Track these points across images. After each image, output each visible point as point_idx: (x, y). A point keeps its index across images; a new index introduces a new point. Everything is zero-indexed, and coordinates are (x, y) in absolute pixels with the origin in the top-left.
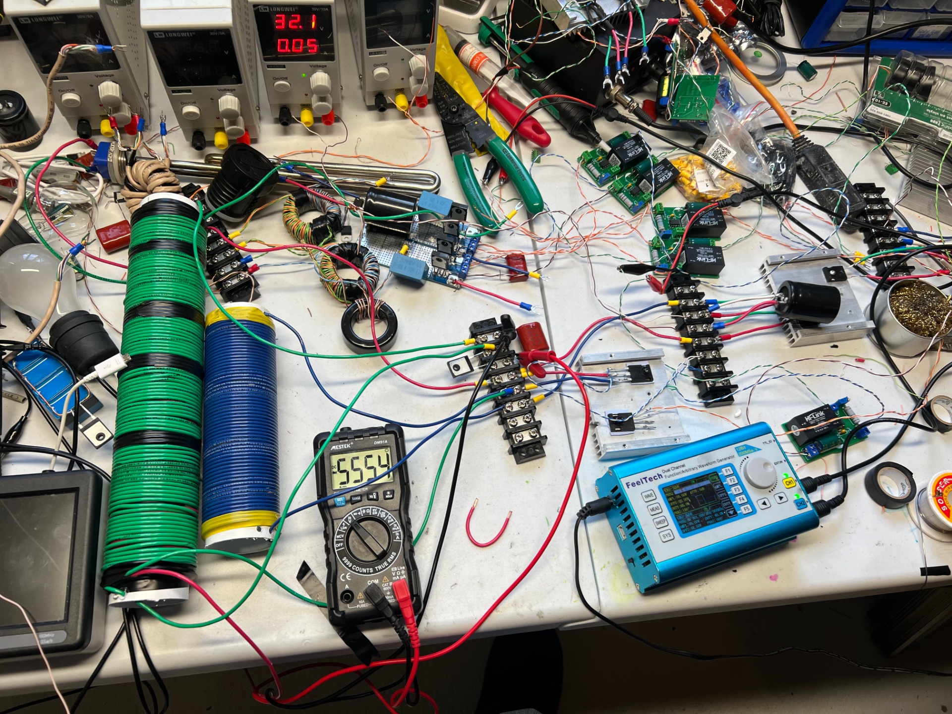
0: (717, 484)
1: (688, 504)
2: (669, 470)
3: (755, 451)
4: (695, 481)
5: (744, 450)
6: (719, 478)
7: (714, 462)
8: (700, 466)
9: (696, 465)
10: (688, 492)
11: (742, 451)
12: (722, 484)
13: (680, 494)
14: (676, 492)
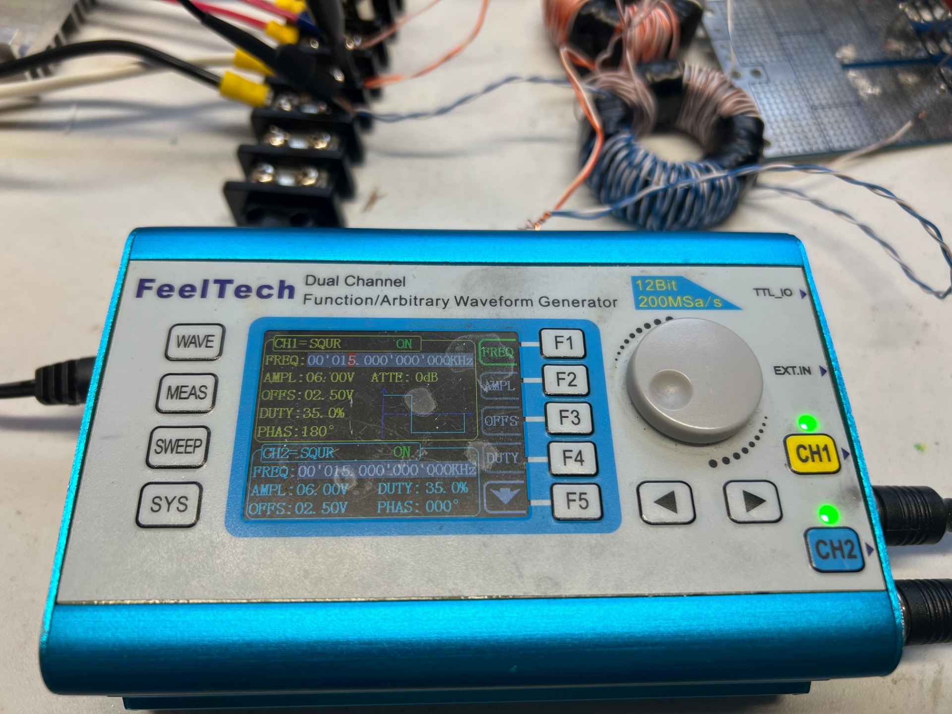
0: (496, 377)
1: (340, 413)
2: (332, 282)
3: (711, 307)
4: (416, 342)
5: (667, 293)
6: (517, 359)
7: (527, 302)
8: (461, 301)
9: (450, 292)
10: (362, 374)
11: (657, 294)
12: (517, 381)
13: (326, 371)
14: (314, 360)
